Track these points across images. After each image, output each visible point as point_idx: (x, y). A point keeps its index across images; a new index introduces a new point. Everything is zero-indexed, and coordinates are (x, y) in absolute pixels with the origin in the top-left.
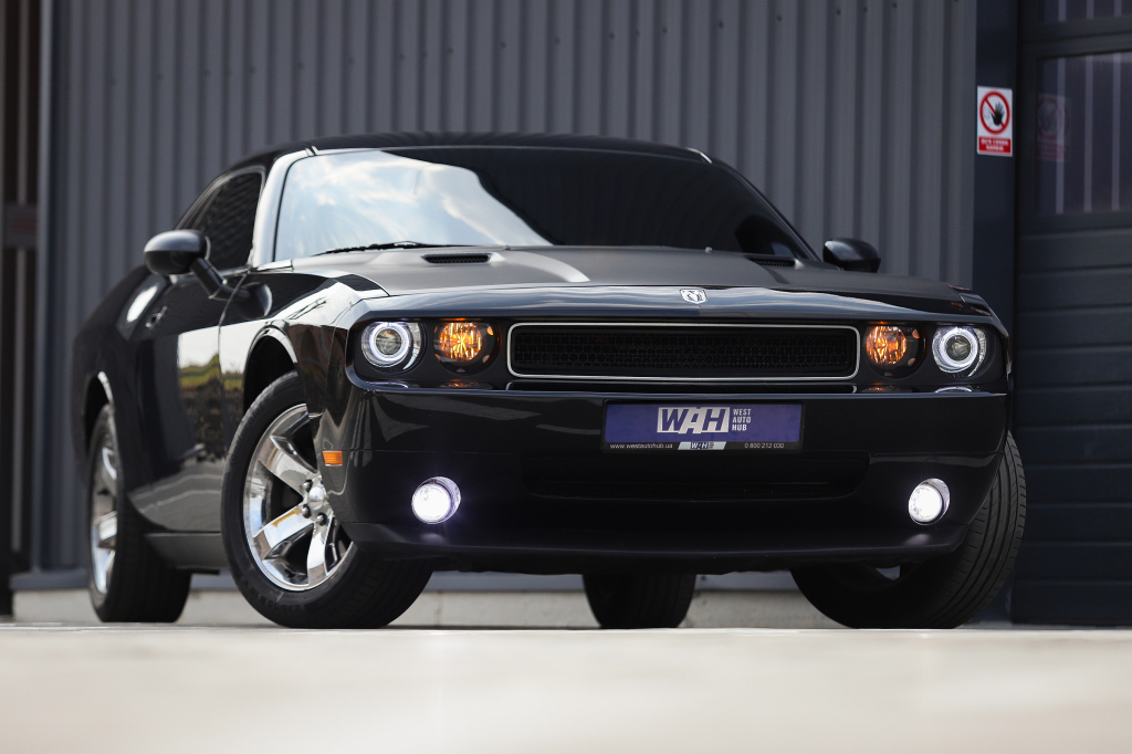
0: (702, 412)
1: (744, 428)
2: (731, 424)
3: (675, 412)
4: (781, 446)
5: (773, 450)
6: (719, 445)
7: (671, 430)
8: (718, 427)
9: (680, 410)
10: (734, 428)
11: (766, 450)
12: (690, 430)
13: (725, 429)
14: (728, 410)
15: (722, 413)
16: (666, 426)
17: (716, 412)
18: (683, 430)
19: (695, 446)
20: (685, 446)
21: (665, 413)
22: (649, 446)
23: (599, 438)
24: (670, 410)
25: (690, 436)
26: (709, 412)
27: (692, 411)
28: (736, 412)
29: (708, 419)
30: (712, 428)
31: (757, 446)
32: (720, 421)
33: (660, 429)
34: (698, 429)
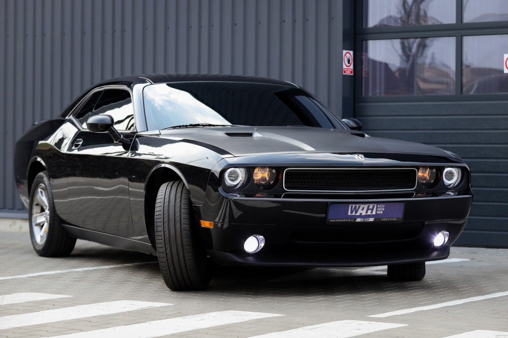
0: (366, 206)
1: (382, 212)
2: (377, 211)
3: (356, 207)
4: (394, 219)
5: (392, 221)
6: (372, 220)
7: (354, 214)
8: (372, 213)
9: (358, 206)
10: (378, 212)
11: (390, 221)
12: (361, 214)
13: (374, 213)
14: (376, 205)
15: (374, 207)
16: (352, 213)
17: (371, 207)
18: (358, 214)
19: (362, 220)
20: (358, 220)
21: (352, 207)
22: (344, 220)
23: (325, 218)
24: (354, 206)
25: (360, 216)
26: (369, 206)
27: (362, 206)
28: (379, 206)
29: (368, 209)
30: (369, 213)
31: (386, 219)
32: (372, 210)
33: (349, 214)
34: (364, 213)
